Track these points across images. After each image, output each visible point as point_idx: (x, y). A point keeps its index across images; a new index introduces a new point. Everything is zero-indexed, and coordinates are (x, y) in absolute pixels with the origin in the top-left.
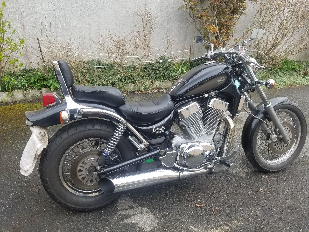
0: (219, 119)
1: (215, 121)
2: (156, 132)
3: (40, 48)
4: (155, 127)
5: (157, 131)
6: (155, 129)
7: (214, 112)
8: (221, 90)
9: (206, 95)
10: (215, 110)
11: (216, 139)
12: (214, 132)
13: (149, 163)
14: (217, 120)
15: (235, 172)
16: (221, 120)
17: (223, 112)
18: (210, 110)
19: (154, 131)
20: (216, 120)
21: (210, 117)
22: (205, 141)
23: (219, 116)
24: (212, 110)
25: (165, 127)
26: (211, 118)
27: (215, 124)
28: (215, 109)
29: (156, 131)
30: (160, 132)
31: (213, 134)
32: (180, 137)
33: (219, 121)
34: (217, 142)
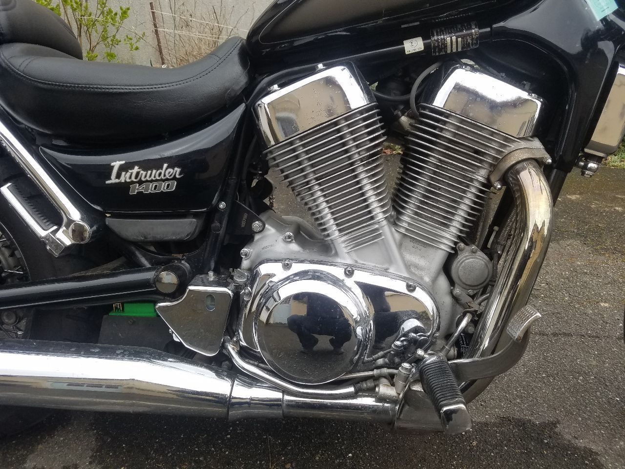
0: (481, 176)
1: (460, 183)
2: (126, 186)
3: (155, 26)
4: (123, 162)
5: (133, 182)
6: (123, 168)
7: (455, 135)
8: (495, 26)
9: (414, 46)
10: (458, 128)
11: (461, 273)
12: (448, 236)
13: (135, 321)
14: (471, 180)
15: (581, 443)
16: (493, 179)
17: (506, 139)
18: (434, 127)
19: (118, 176)
20: (464, 177)
21: (433, 159)
22: (386, 270)
23: (481, 161)
24: (445, 123)
25: (178, 170)
26: (437, 167)
27: (461, 197)
28: (462, 121)
29: (125, 177)
30: (151, 189)
31: (443, 247)
32: (281, 237)
33: (483, 185)
34: (466, 286)
